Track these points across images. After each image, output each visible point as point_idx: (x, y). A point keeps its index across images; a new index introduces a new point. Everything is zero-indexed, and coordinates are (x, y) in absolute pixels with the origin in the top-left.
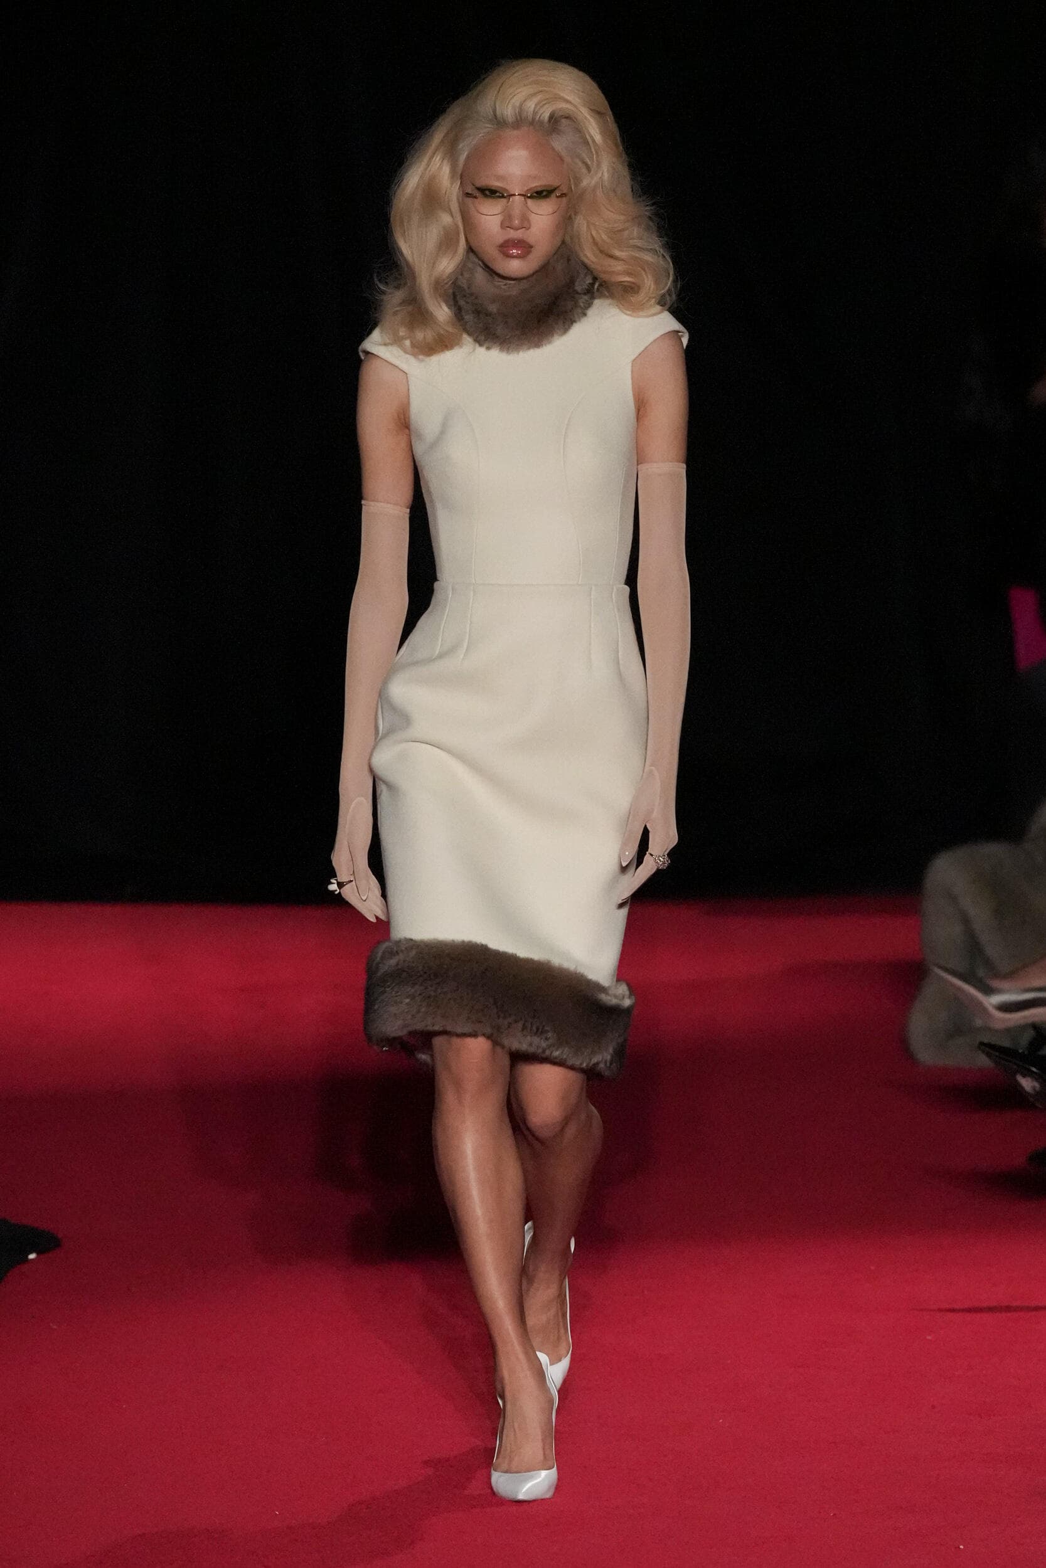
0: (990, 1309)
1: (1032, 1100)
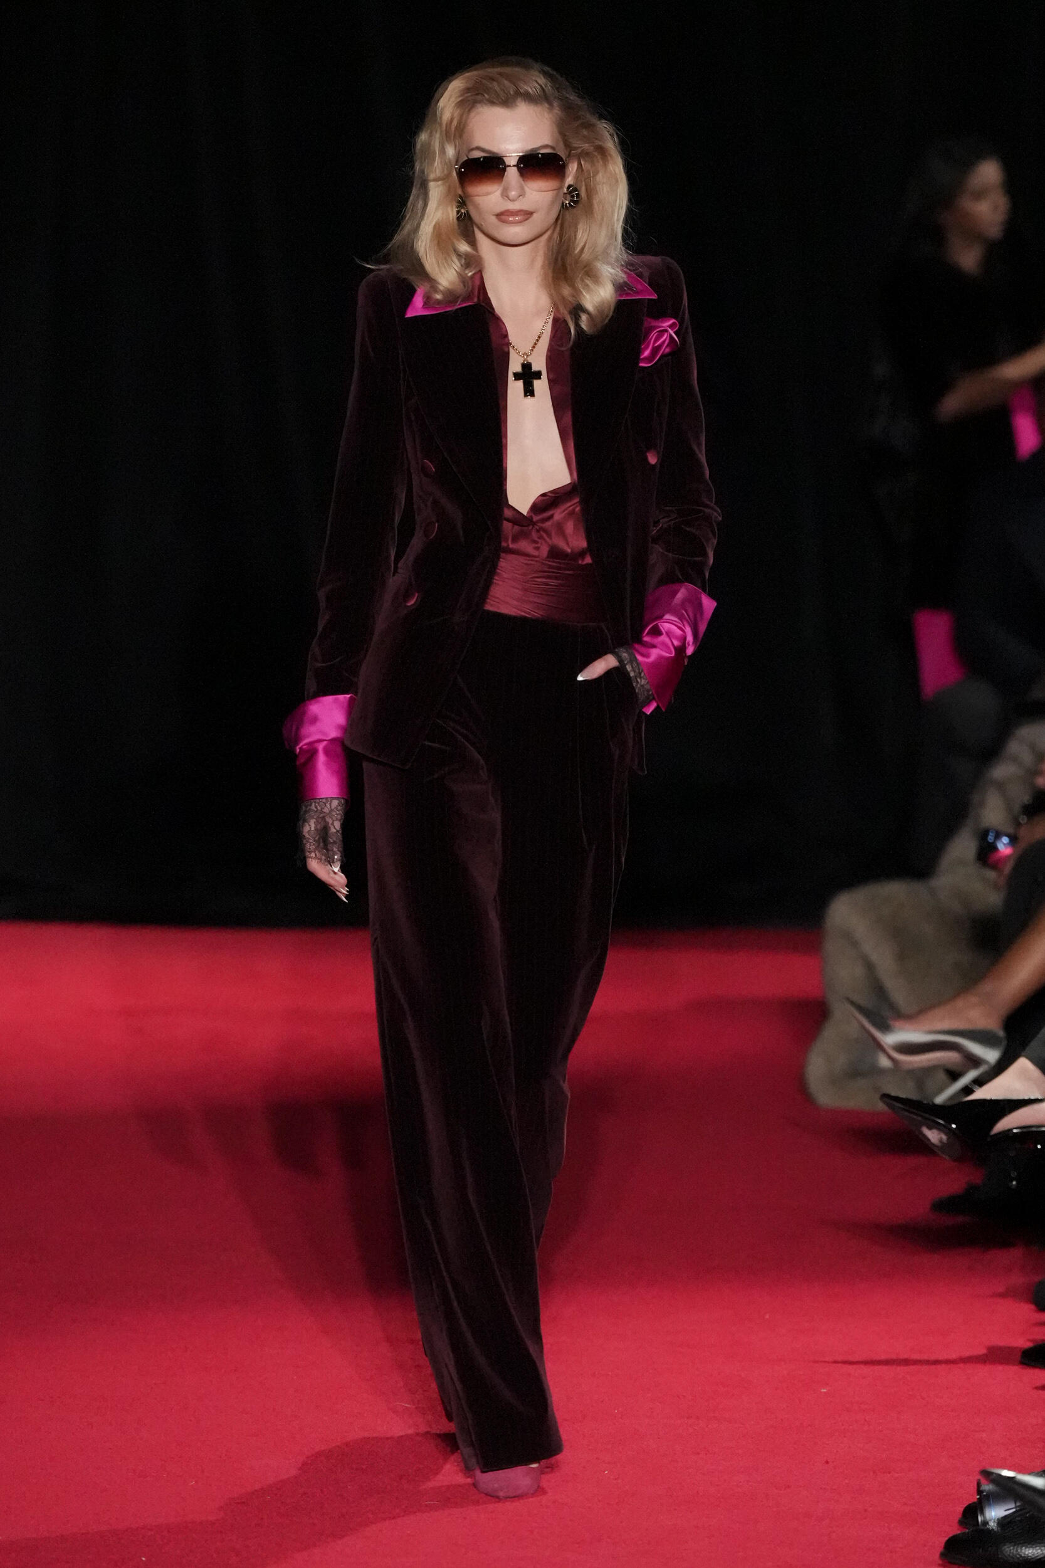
0: (887, 1362)
1: (936, 1150)
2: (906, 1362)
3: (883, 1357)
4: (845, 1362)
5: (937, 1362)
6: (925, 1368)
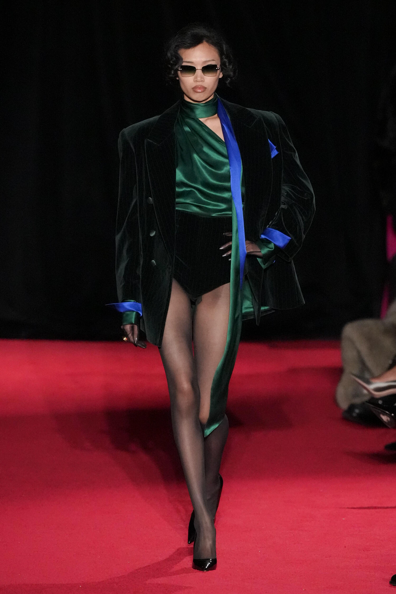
0: (368, 508)
1: (386, 424)
2: (375, 508)
3: (367, 506)
4: (352, 508)
5: (387, 508)
6: (382, 510)
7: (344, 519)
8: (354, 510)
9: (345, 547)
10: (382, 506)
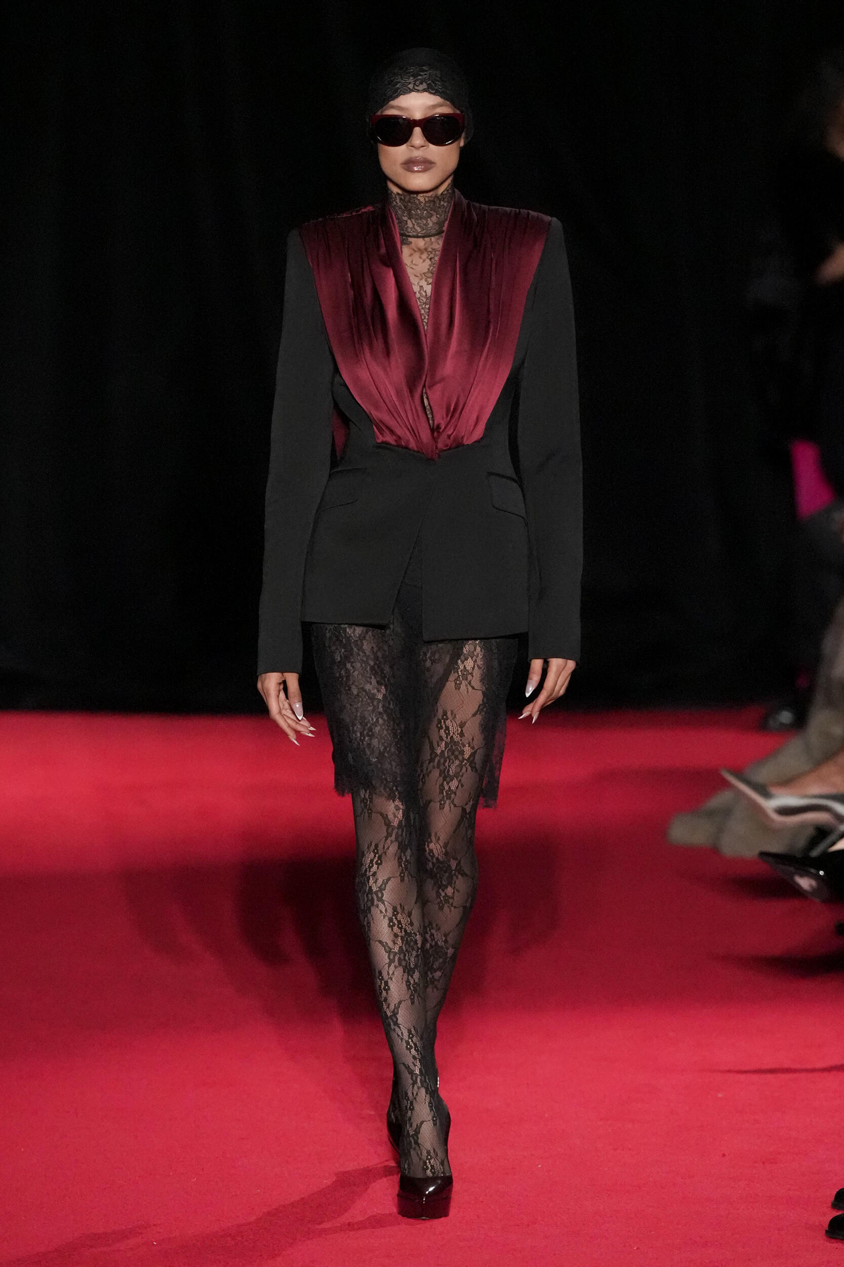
1: (807, 895)
4: (738, 1072)
7: (720, 1095)
8: (742, 1077)
9: (724, 1155)
10: (804, 1067)
